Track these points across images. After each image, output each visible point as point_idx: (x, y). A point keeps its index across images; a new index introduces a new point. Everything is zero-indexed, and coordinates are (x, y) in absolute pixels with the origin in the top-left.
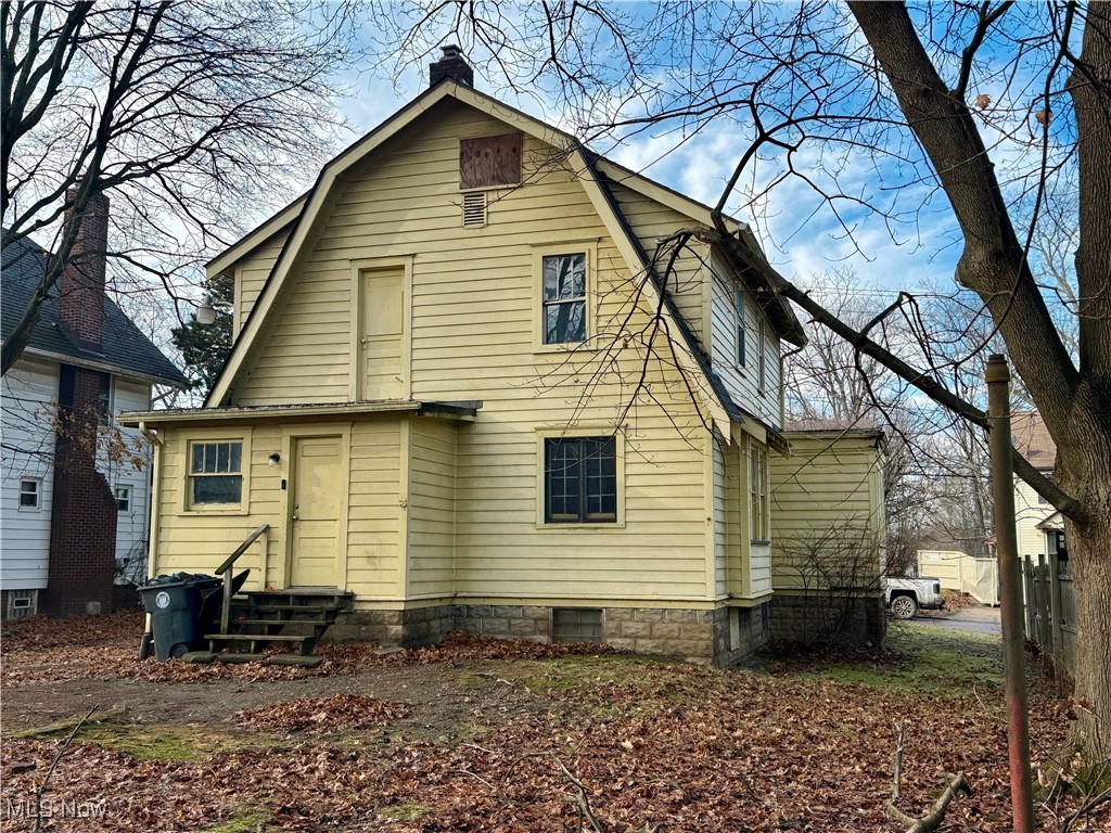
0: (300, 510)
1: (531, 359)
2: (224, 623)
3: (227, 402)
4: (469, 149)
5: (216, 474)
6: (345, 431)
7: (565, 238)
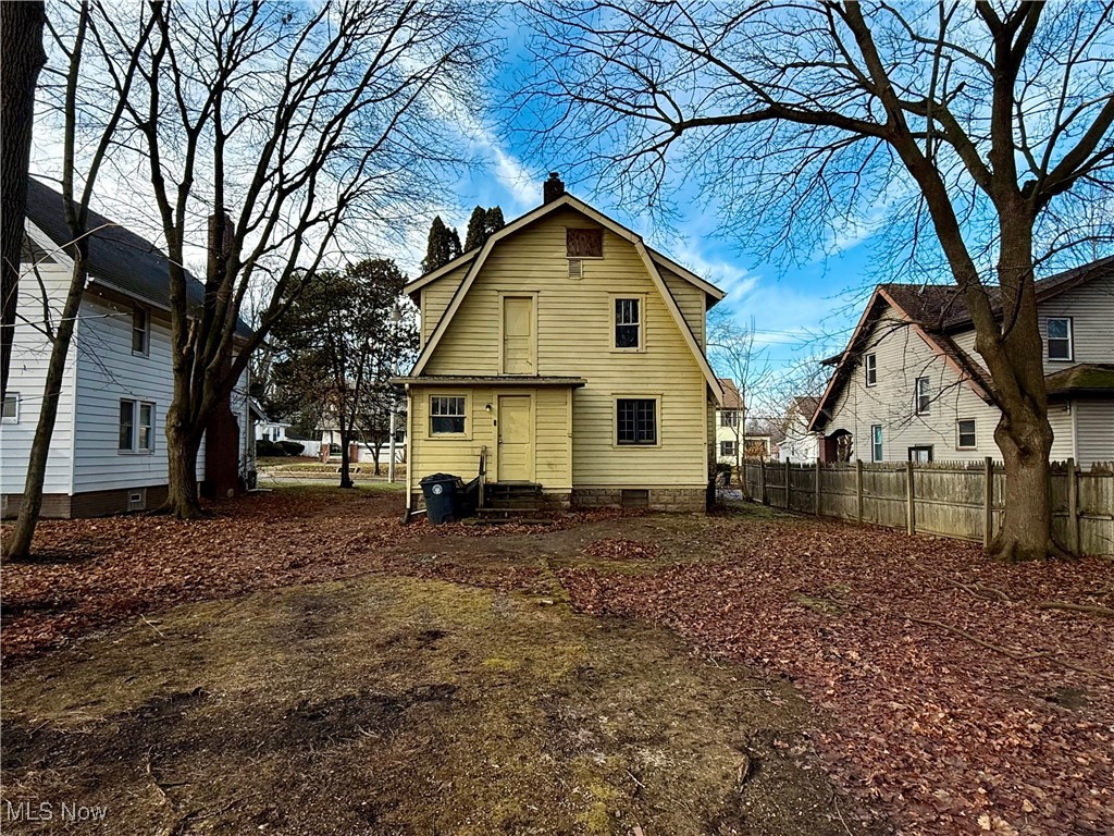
0: (503, 438)
1: (609, 355)
2: (481, 502)
3: (423, 374)
4: (572, 236)
5: (448, 415)
6: (533, 393)
7: (629, 289)
